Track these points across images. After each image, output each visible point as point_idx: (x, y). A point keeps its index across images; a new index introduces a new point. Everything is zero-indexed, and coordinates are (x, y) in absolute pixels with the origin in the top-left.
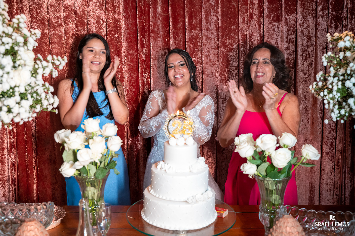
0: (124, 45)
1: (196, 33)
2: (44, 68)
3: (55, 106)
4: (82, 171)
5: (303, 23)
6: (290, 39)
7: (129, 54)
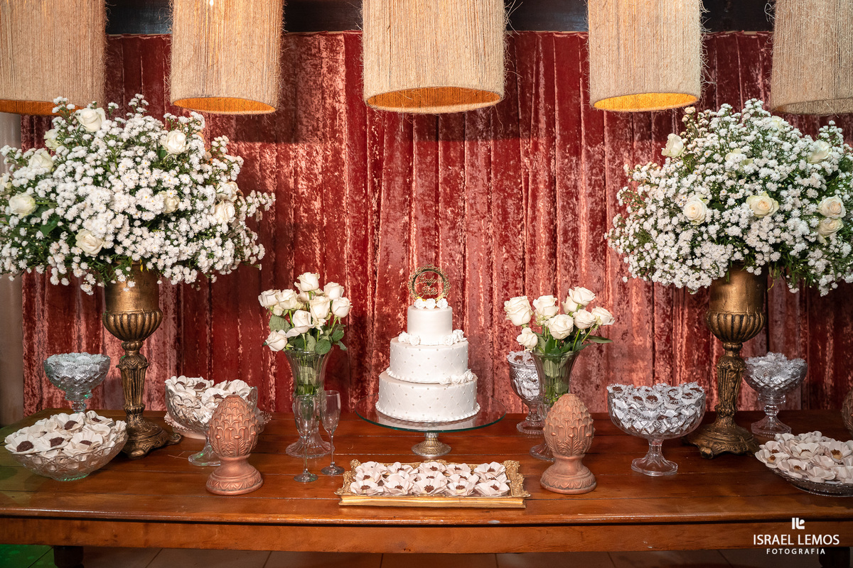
1: (456, 171)
2: (249, 205)
3: (260, 257)
4: (296, 341)
5: (614, 158)
6: (596, 181)
7: (353, 201)
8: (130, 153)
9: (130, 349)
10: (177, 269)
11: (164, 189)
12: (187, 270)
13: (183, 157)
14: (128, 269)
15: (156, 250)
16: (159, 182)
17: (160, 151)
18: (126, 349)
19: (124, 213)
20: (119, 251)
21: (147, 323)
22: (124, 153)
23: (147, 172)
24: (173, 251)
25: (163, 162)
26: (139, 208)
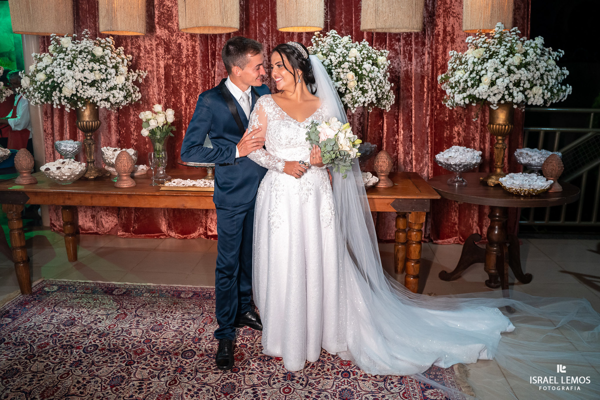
0: (199, 65)
2: (133, 76)
3: (139, 98)
4: (152, 132)
7: (202, 72)
8: (81, 56)
9: (88, 136)
10: (102, 102)
11: (95, 70)
12: (106, 103)
13: (103, 57)
14: (83, 102)
15: (92, 94)
16: (93, 67)
17: (93, 55)
18: (86, 136)
19: (79, 80)
20: (79, 95)
21: (93, 125)
22: (79, 56)
23: (87, 64)
24: (100, 95)
25: (95, 59)
26: (85, 78)
